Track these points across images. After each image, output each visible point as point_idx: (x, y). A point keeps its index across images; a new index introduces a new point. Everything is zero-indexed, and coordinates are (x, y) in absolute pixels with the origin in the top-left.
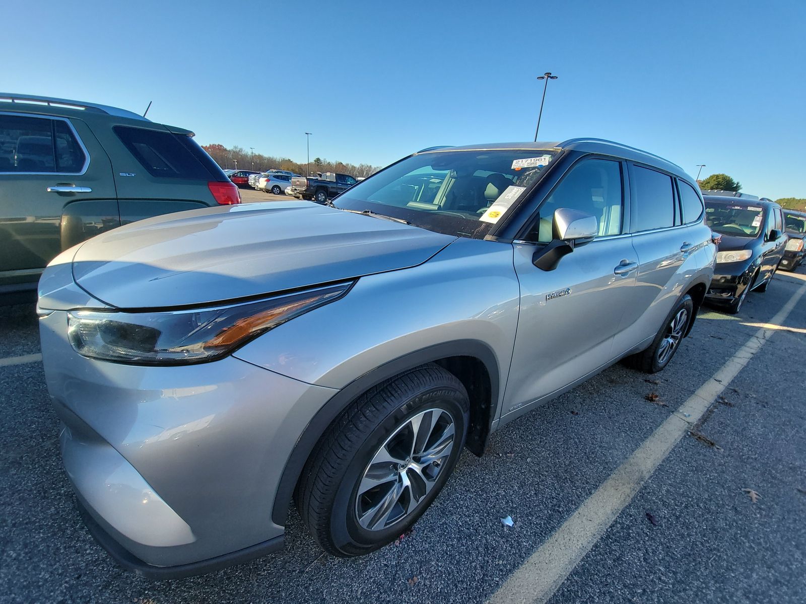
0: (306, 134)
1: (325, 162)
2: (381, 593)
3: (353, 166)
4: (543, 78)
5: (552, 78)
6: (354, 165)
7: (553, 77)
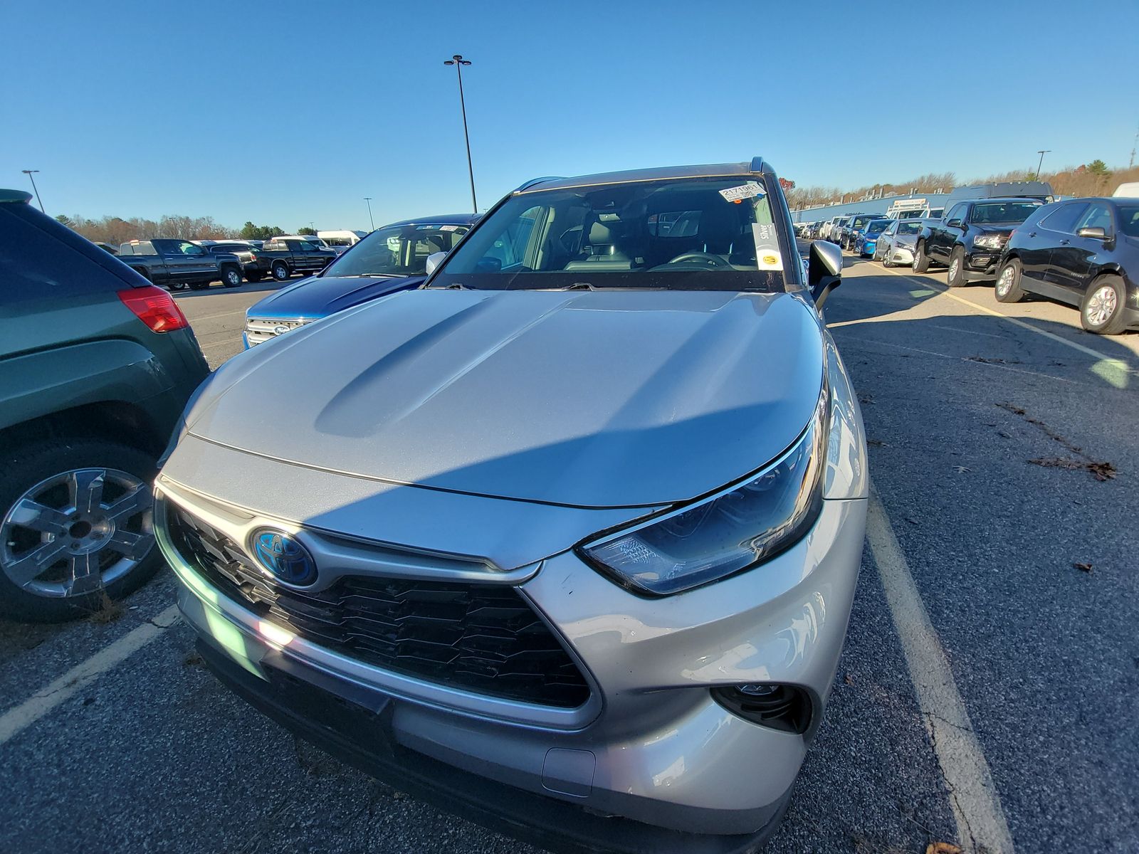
0: (25, 172)
1: (78, 220)
2: (842, 709)
3: (148, 222)
4: (451, 63)
5: (463, 62)
6: (151, 220)
7: (465, 62)
